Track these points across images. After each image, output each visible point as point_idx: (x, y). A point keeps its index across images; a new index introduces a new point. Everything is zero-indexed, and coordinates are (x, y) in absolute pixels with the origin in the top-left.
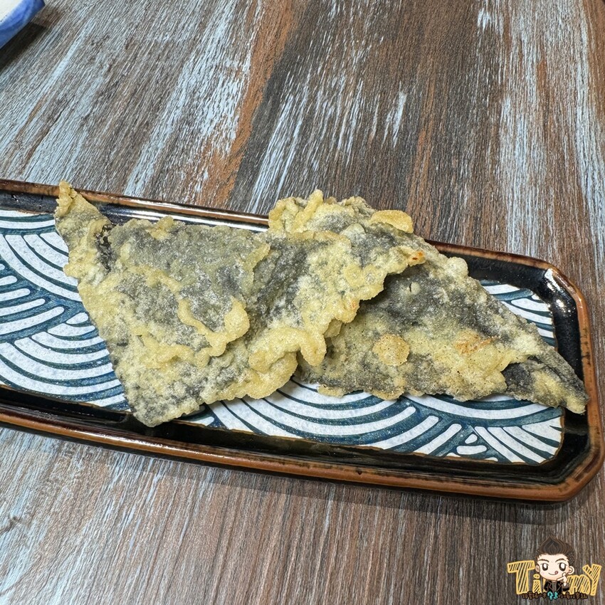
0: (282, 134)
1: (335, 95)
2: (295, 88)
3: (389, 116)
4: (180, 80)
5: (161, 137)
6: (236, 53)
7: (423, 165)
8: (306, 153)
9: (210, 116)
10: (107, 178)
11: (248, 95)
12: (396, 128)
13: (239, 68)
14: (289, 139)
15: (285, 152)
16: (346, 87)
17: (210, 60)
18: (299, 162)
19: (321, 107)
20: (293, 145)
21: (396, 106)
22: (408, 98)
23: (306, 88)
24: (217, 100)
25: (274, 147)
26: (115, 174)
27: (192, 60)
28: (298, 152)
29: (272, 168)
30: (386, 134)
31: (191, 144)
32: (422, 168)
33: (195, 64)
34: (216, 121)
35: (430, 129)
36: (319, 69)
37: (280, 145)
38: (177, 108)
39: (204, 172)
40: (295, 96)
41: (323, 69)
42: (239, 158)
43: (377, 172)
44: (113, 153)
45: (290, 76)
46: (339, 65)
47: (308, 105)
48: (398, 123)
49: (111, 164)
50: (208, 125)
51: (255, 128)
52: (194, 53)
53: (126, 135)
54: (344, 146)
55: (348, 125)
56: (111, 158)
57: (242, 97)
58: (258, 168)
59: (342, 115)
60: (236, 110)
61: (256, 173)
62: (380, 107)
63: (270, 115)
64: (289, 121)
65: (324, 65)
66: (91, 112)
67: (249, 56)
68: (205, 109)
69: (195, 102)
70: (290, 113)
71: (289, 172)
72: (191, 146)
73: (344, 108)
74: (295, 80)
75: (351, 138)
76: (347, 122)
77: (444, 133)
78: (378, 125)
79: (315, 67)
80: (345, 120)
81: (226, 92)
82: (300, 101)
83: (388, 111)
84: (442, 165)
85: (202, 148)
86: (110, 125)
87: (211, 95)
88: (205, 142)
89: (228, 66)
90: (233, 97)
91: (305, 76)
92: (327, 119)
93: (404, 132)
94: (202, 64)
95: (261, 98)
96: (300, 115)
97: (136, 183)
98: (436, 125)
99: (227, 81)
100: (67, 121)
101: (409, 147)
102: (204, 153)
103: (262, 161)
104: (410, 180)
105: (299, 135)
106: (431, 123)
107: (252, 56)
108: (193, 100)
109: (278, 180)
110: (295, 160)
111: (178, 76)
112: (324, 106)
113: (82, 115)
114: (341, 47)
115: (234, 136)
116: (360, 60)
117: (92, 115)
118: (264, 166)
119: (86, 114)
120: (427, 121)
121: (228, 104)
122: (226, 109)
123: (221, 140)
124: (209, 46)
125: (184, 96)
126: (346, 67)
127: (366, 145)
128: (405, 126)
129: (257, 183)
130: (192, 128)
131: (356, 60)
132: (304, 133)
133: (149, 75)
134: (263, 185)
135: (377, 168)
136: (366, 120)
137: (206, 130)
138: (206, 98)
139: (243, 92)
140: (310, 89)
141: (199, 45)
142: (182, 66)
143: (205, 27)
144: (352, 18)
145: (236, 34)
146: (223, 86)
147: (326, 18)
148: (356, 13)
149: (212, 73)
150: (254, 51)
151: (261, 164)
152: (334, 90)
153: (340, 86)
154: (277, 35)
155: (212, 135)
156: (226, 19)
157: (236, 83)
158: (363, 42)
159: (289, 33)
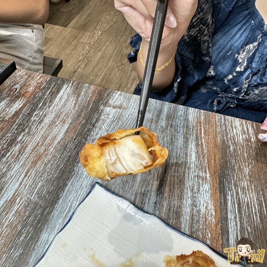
0: (232, 212)
1: (245, 191)
2: (229, 188)
4: (186, 183)
5: (187, 213)
6: (202, 169)
8: (244, 222)
9: (202, 202)
11: (213, 192)
13: (206, 177)
14: (235, 215)
15: (236, 222)
17: (194, 173)
18: (243, 228)
20: (238, 218)
23: (233, 187)
24: (202, 194)
25: (231, 219)
27: (187, 173)
28: (240, 222)
29: (233, 231)
31: (199, 217)
33: (189, 175)
34: (205, 205)
36: (235, 177)
37: (233, 218)
38: (189, 198)
39: (208, 233)
40: (231, 192)
42: (219, 225)
45: (226, 181)
46: (242, 175)
47: (237, 197)
50: (203, 207)
51: (221, 209)
52: (187, 169)
53: (173, 213)
54: (257, 219)
57: (211, 192)
58: (228, 231)
59: (251, 202)
60: (211, 200)
61: (228, 234)
62: (263, 198)
63: (224, 202)
64: (232, 205)
66: (157, 200)
67: (207, 170)
68: (199, 198)
69: (194, 195)
70: (232, 201)
71: (240, 233)
72: (200, 219)
73: (250, 199)
74: (228, 184)
75: (258, 214)
79: (233, 176)
80: (253, 205)
82: (233, 194)
85: (204, 219)
86: (166, 207)
87: (199, 191)
88: (204, 217)
89: (201, 176)
90: (208, 193)
91: (231, 180)
92: (246, 204)
94: (192, 175)
95: (218, 192)
96: (235, 202)
99: (203, 184)
100: (149, 205)
102: (205, 222)
103: (228, 227)
105: (238, 212)
107: (209, 171)
108: (193, 194)
109: (237, 237)
110: (240, 226)
111: (184, 181)
112: (243, 197)
113: (154, 202)
114: (240, 166)
115: (214, 213)
116: (249, 173)
117: (157, 202)
118: (230, 230)
121: (207, 196)
122: (207, 199)
123: (209, 215)
124: (191, 165)
125: (189, 191)
126: (245, 177)
127: (265, 218)
129: (230, 239)
130: (197, 209)
131: (247, 173)
132: (240, 212)
133: (173, 180)
134: (233, 240)
137: (203, 210)
138: (198, 193)
139: (211, 189)
140: (235, 188)
141: (188, 165)
142: (184, 176)
143: (187, 156)
144: (239, 152)
145: (200, 159)
146: (202, 186)
147: (230, 151)
148: (240, 149)
149: (196, 179)
150: (209, 168)
151: (228, 228)
152: (244, 189)
153: (245, 186)
154: (215, 160)
155: (206, 212)
156: (194, 151)
157: (207, 185)
158: (247, 164)
159: (219, 159)
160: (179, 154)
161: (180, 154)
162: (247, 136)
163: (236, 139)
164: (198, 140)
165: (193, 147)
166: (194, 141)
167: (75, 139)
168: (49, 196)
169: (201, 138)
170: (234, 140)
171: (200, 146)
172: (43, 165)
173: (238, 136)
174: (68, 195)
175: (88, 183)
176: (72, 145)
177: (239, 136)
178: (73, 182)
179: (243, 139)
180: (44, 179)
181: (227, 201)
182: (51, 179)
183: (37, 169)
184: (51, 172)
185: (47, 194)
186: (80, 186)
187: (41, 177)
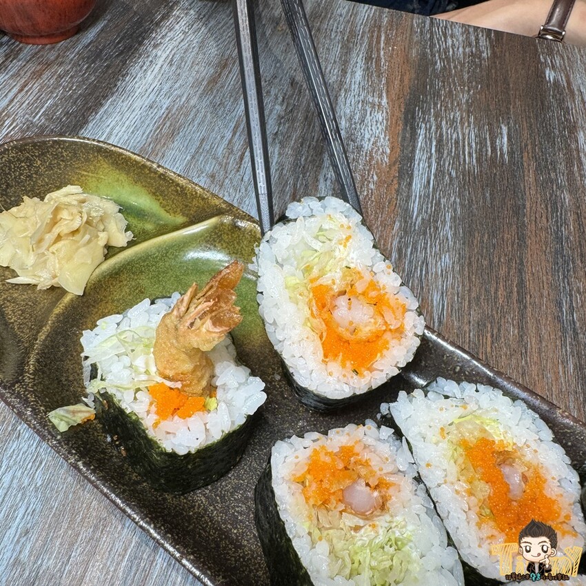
0: (424, 150)
1: (455, 124)
2: (424, 119)
3: (498, 141)
4: (338, 110)
6: (374, 92)
7: (531, 176)
8: (444, 164)
9: (367, 136)
10: (303, 177)
11: (391, 123)
12: (505, 149)
13: (379, 103)
14: (429, 154)
15: (429, 163)
16: (461, 119)
17: (356, 96)
18: (441, 171)
19: (447, 132)
20: (433, 159)
21: (501, 134)
22: (509, 129)
23: (432, 119)
24: (370, 124)
25: (420, 160)
26: (308, 174)
27: (343, 96)
28: (438, 164)
29: (422, 174)
30: (499, 153)
31: (358, 155)
32: (531, 178)
33: (346, 99)
34: (372, 139)
35: (530, 151)
36: (439, 106)
37: (424, 158)
39: (373, 175)
40: (426, 124)
41: (441, 106)
42: (397, 166)
43: (499, 180)
44: (303, 160)
45: (419, 110)
46: (452, 104)
47: (437, 131)
48: (505, 146)
49: (304, 167)
50: (367, 143)
51: (403, 146)
52: (342, 91)
53: (309, 147)
54: (471, 161)
55: (470, 147)
56: (303, 163)
57: (387, 124)
58: (412, 174)
59: (464, 139)
60: (385, 133)
61: (411, 177)
62: (490, 134)
63: (411, 137)
64: (426, 141)
65: (441, 102)
66: (278, 129)
67: (384, 95)
68: (362, 131)
69: (353, 126)
70: (426, 136)
71: (435, 177)
72: (359, 157)
73: (463, 134)
74: (423, 113)
75: (474, 155)
76: (469, 144)
77: (540, 154)
78: (491, 147)
79: (435, 104)
80: (466, 143)
81: (374, 120)
82: (430, 128)
83: (496, 138)
84: (544, 176)
86: (295, 140)
87: (364, 121)
88: (368, 155)
89: (371, 101)
90: (381, 124)
91: (430, 110)
92: (453, 141)
93: (511, 153)
94: (351, 99)
95: (401, 125)
96: (433, 139)
97: (326, 180)
98: (533, 149)
99: (373, 112)
101: (517, 163)
102: (370, 162)
103: (413, 169)
104: (524, 186)
105: (436, 151)
106: (529, 147)
107: (387, 95)
108: (351, 124)
109: (429, 182)
110: (437, 169)
111: (336, 106)
112: (449, 132)
114: (450, 91)
115: (388, 151)
116: (467, 101)
117: (279, 132)
118: (416, 172)
119: (275, 131)
120: (526, 145)
121: (378, 128)
122: (377, 132)
123: (379, 153)
124: (353, 86)
125: (344, 122)
126: (458, 105)
127: (486, 160)
128: (512, 148)
129: (414, 184)
130: (356, 144)
131: (464, 101)
132: (439, 151)
134: (419, 186)
135: (498, 177)
136: (482, 143)
137: (367, 146)
138: (360, 124)
139: (387, 120)
140: (436, 120)
141: (345, 86)
142: (337, 100)
143: (346, 73)
144: (453, 71)
145: (371, 78)
146: (371, 115)
147: (434, 70)
148: (455, 67)
149: (360, 105)
150: (387, 92)
151: (413, 171)
152: (454, 121)
153: (457, 119)
154: (402, 81)
155: (372, 149)
156: (361, 68)
157: (380, 114)
158: (466, 88)
159: (410, 80)
160: (330, 70)
161: (332, 71)
162: (474, 49)
163: (451, 53)
164: (372, 52)
165: (359, 60)
166: (363, 53)
167: (119, 43)
168: (67, 119)
169: (378, 50)
170: (445, 54)
171: (374, 60)
172: (55, 77)
173: (455, 50)
174: (104, 118)
175: (144, 104)
176: (112, 51)
177: (458, 49)
178: (115, 101)
179: (464, 53)
180: (57, 96)
181: (418, 137)
182: (71, 96)
183: (44, 81)
184: (72, 87)
185: (64, 116)
186: (129, 108)
187: (52, 92)
